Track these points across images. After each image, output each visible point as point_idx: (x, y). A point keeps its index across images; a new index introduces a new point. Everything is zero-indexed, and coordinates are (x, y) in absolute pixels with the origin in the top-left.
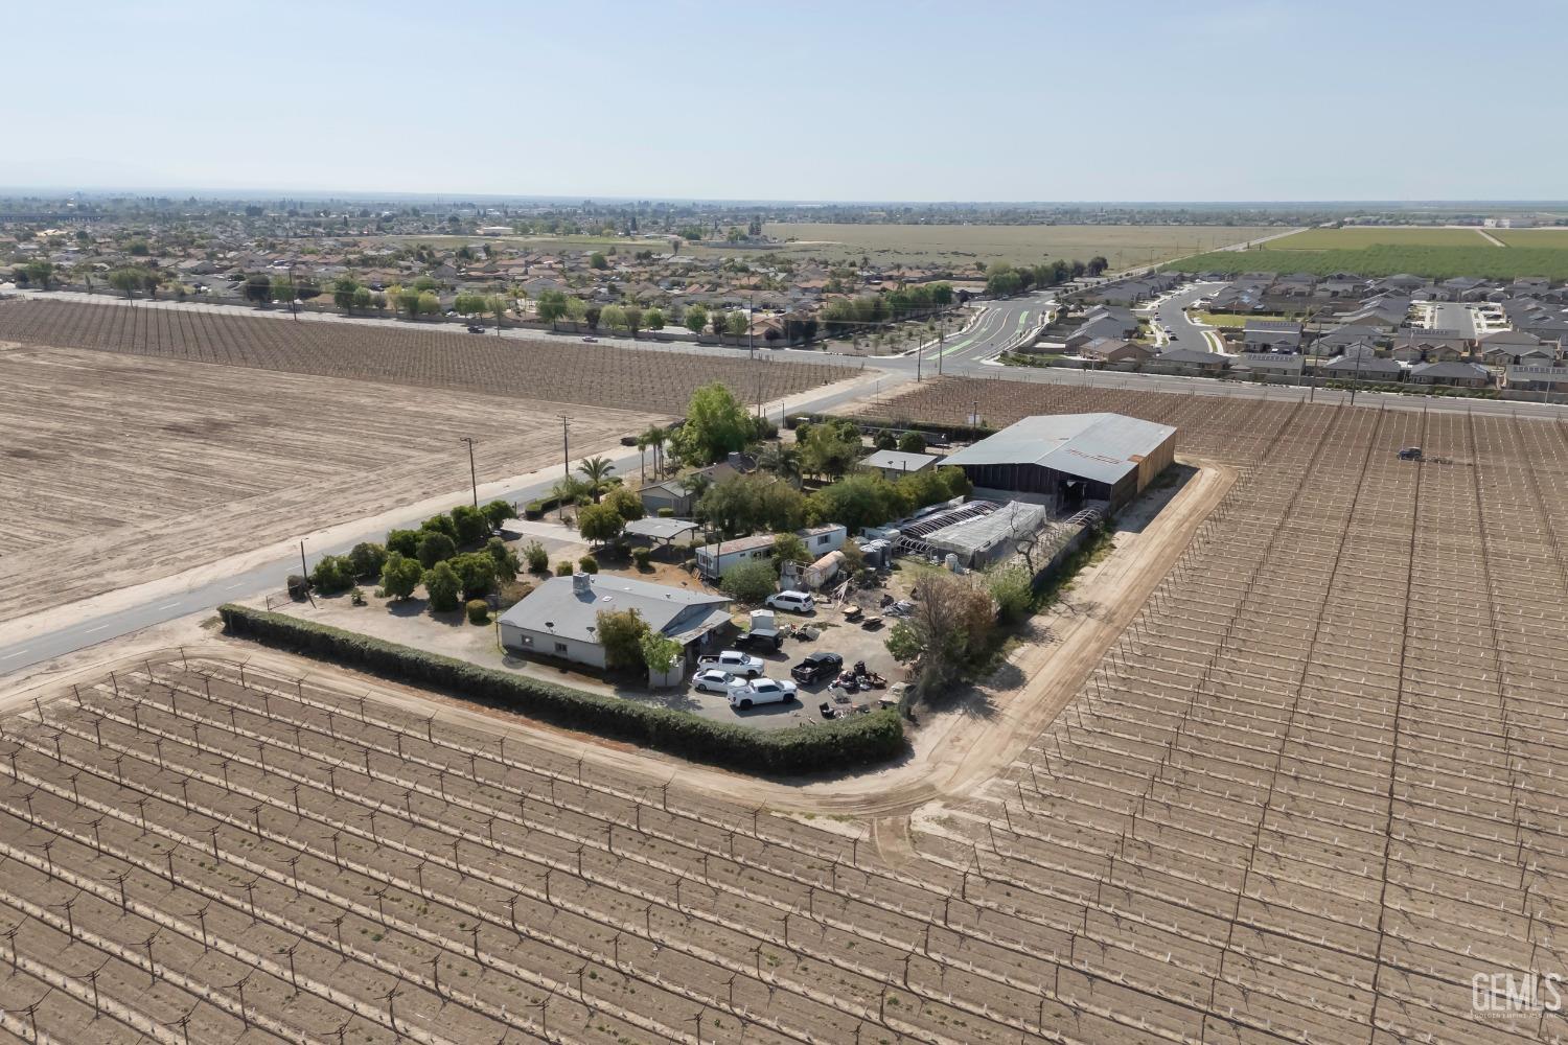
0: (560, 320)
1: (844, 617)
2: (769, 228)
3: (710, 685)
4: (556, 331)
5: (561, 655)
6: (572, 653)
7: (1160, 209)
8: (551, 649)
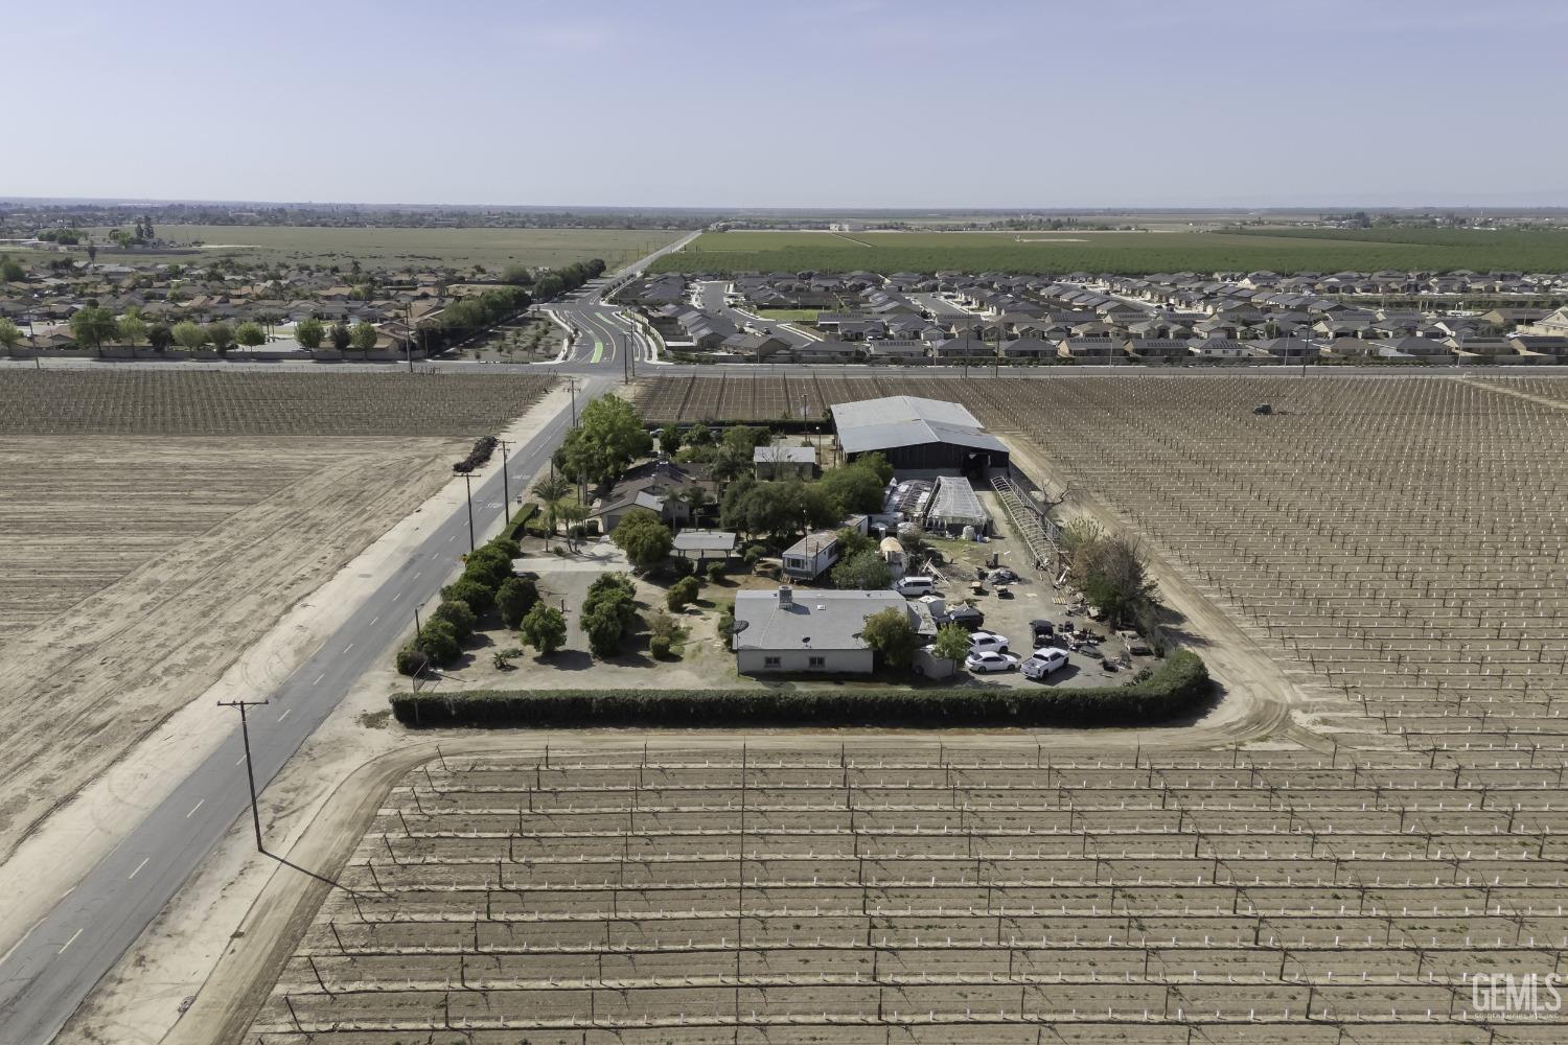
0: (106, 344)
1: (973, 591)
2: (161, 231)
3: (990, 666)
4: (102, 356)
5: (819, 669)
6: (831, 664)
7: (560, 213)
8: (804, 664)
